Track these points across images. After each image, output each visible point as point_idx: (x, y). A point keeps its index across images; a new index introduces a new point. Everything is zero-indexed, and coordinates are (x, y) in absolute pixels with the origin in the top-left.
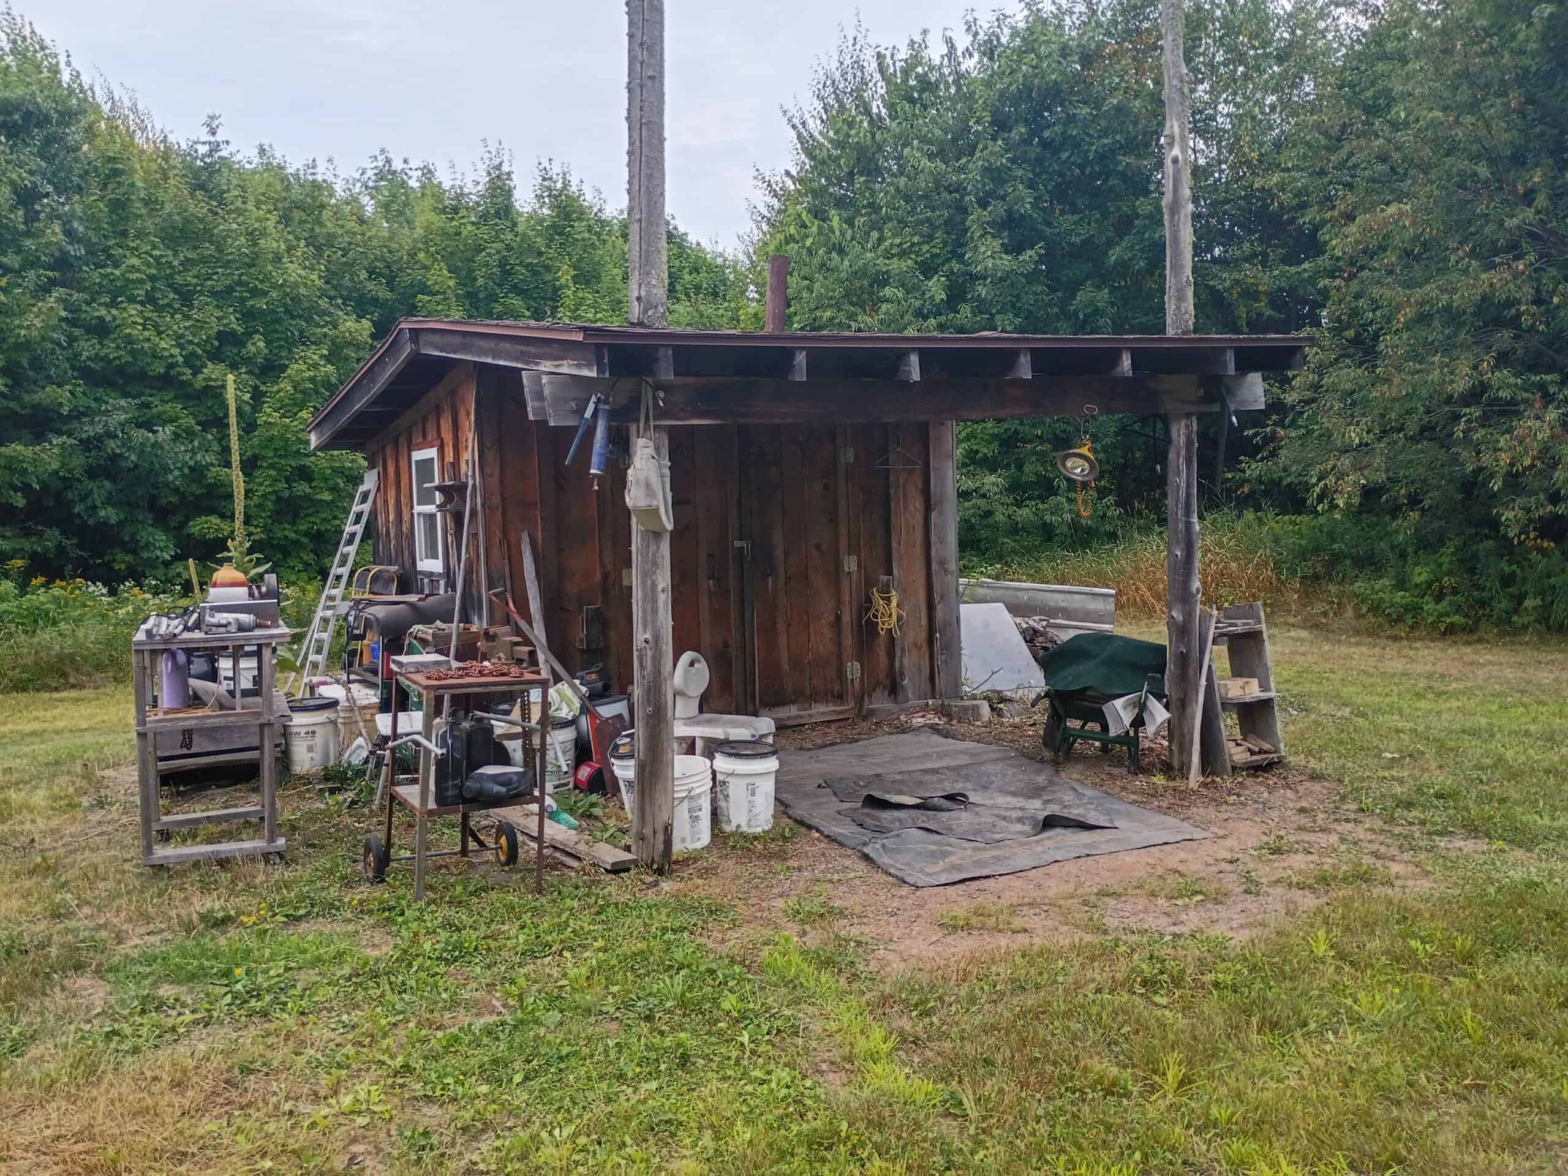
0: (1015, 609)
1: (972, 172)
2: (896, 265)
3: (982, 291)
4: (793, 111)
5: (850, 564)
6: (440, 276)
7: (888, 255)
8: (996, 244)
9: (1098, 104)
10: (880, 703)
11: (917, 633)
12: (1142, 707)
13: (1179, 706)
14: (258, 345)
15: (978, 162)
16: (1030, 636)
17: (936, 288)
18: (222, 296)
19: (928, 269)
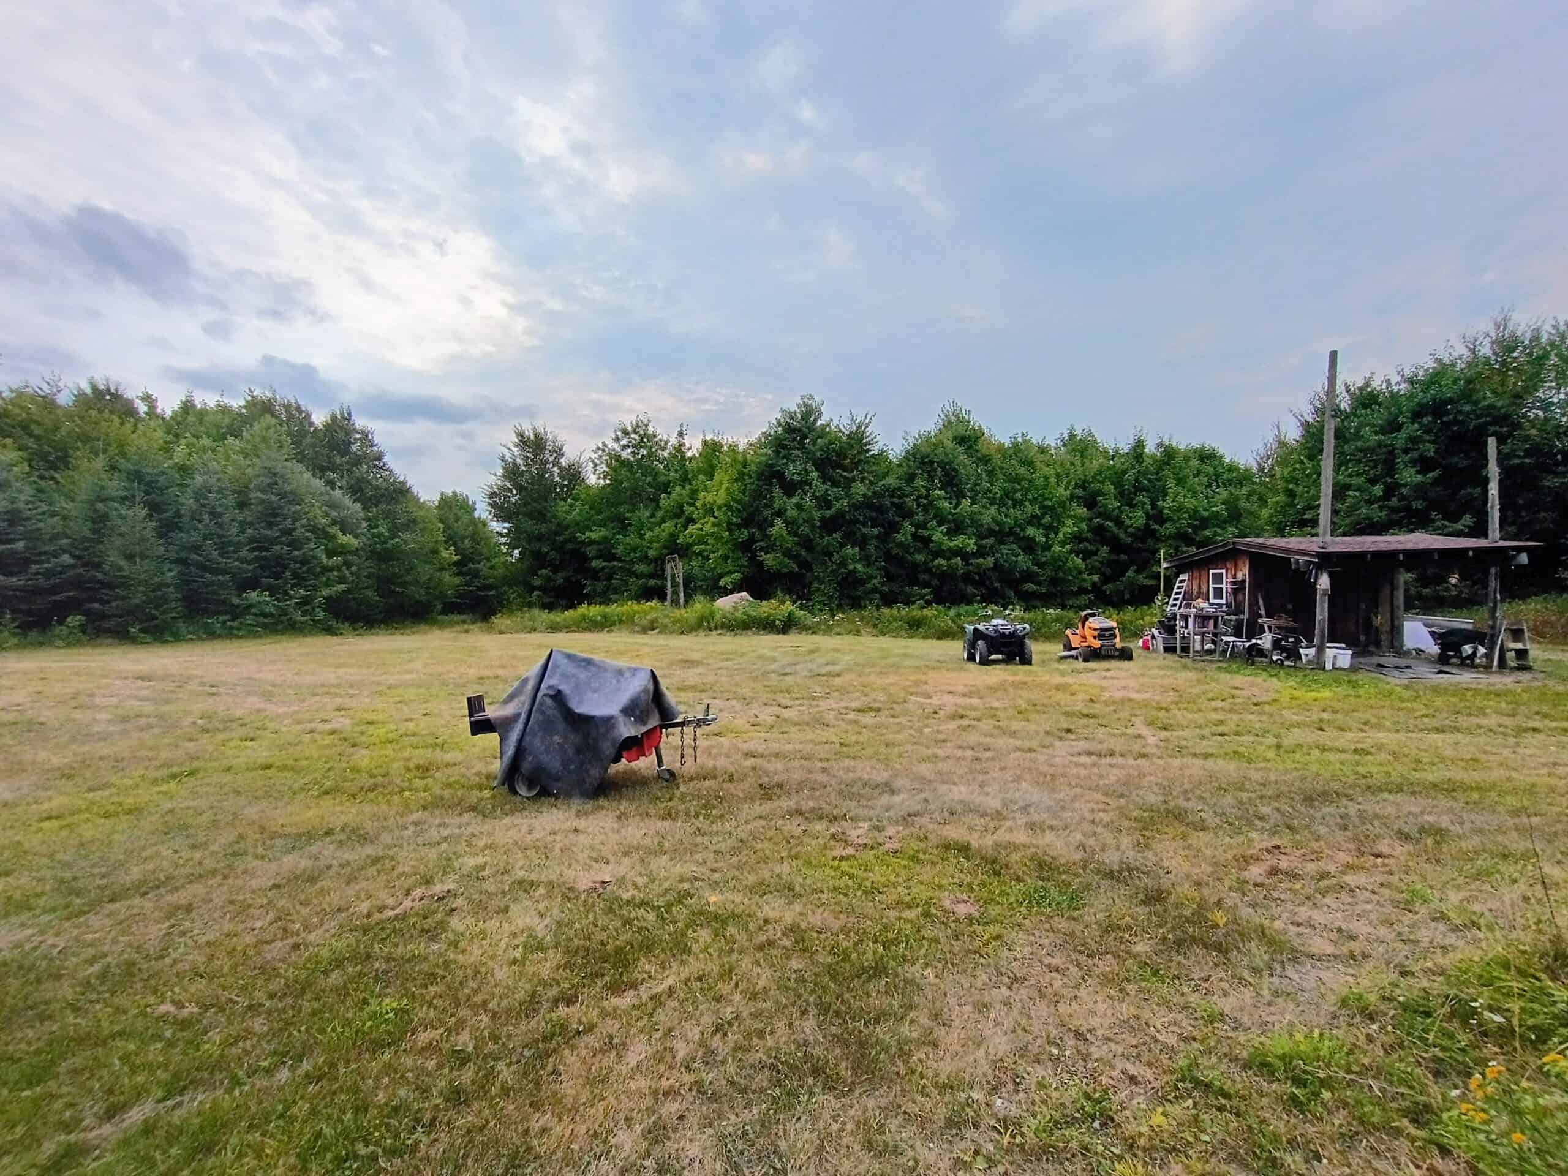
0: (1426, 625)
1: (1400, 439)
2: (1355, 481)
3: (1404, 491)
4: (1295, 410)
5: (1363, 606)
6: (1109, 487)
7: (1351, 476)
8: (1413, 471)
9: (1476, 403)
10: (1372, 649)
11: (1386, 628)
12: (1476, 649)
13: (1491, 649)
14: (1048, 519)
15: (1403, 434)
16: (1432, 634)
17: (1378, 490)
18: (1033, 502)
19: (1373, 481)
